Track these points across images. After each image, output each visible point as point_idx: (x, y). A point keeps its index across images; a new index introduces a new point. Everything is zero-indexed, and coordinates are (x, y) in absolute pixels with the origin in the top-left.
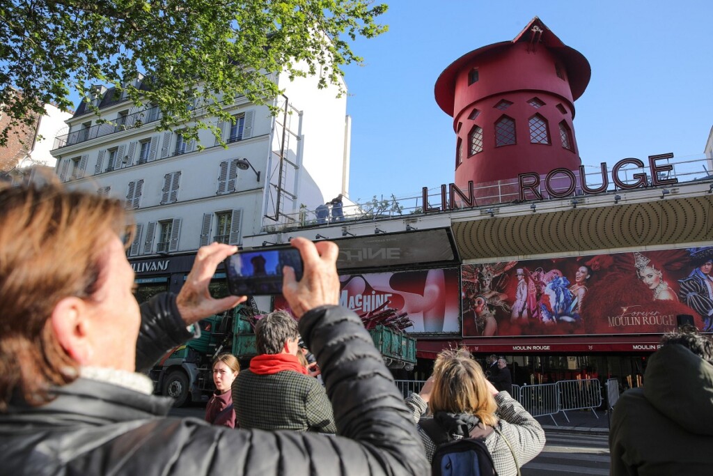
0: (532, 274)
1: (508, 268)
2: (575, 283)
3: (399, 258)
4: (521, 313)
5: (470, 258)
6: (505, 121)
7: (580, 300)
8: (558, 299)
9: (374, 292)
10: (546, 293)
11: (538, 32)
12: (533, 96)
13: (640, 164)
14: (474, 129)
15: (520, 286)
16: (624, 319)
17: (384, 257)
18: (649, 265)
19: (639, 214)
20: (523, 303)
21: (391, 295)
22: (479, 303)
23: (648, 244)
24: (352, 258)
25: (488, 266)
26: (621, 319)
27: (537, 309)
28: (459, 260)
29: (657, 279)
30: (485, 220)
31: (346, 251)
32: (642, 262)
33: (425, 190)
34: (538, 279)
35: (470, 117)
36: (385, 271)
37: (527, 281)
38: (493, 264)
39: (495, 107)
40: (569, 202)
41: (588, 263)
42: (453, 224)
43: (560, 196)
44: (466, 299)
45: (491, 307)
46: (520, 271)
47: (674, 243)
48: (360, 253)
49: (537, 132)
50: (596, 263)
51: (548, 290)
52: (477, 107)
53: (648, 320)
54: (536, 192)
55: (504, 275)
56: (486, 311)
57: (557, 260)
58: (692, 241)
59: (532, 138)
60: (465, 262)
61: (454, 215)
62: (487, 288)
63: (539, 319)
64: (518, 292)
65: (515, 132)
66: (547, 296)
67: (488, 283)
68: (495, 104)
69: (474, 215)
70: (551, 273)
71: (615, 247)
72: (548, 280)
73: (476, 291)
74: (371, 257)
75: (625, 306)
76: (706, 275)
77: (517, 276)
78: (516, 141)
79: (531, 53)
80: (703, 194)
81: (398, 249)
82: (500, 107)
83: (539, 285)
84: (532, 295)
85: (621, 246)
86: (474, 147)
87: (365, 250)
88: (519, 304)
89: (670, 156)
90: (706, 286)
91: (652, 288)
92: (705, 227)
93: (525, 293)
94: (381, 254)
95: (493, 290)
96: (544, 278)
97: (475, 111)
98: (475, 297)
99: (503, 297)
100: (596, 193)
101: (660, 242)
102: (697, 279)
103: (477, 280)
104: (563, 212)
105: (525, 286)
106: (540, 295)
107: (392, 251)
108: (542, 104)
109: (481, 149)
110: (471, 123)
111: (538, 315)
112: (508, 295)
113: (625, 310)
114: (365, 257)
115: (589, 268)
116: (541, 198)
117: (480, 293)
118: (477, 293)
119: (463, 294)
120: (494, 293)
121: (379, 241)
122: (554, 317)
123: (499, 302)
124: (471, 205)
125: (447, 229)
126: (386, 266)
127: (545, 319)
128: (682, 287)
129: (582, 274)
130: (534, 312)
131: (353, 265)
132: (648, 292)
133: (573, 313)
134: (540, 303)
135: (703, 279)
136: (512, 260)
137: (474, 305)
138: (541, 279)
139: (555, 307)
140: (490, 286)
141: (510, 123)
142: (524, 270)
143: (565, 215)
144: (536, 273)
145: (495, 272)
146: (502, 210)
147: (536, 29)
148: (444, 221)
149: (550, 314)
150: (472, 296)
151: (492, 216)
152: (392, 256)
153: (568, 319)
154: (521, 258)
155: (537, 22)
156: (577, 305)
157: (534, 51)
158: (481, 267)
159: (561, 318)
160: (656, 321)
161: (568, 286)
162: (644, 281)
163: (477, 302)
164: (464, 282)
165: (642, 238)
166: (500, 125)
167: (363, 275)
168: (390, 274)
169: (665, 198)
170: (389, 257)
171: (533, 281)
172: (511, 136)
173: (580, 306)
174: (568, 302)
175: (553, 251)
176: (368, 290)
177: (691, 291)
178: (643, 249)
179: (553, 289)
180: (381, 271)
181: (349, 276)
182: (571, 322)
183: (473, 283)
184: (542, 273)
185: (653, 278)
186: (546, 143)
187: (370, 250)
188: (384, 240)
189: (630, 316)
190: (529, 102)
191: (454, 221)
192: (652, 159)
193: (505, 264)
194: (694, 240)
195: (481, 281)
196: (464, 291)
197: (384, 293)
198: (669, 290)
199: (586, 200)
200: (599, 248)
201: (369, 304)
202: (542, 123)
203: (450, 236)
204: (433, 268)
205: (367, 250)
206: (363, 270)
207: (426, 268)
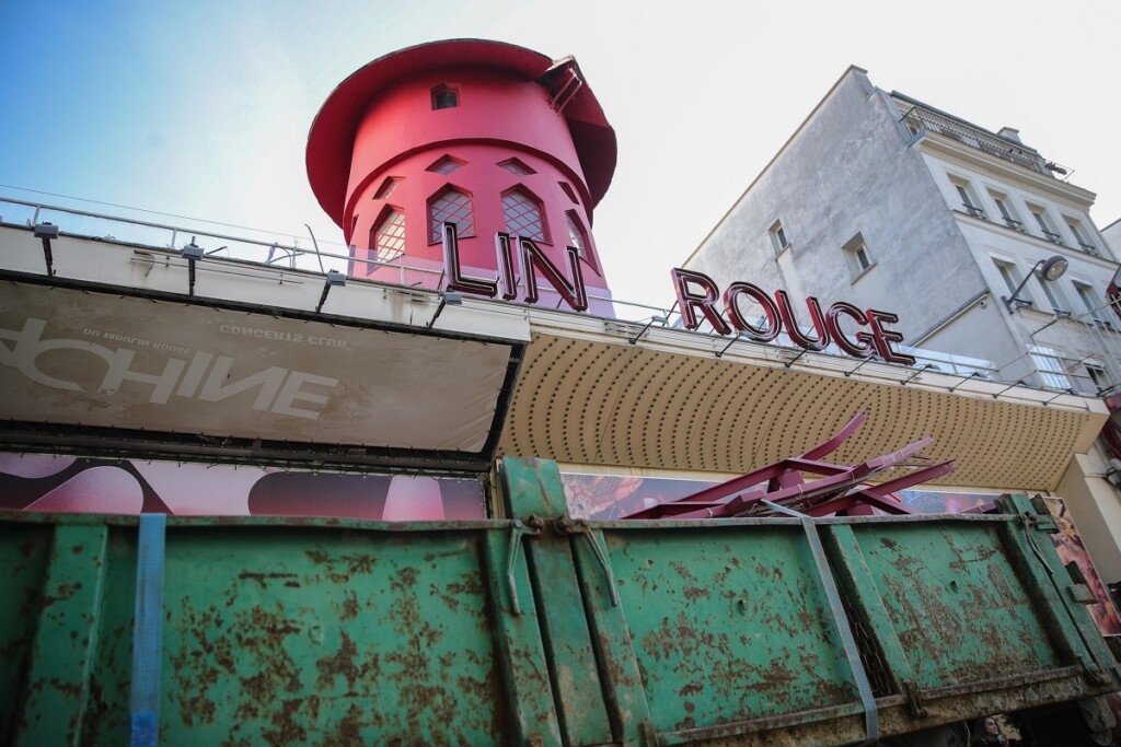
1: (622, 492)
3: (314, 415)
6: (520, 198)
11: (576, 80)
14: (449, 191)
17: (261, 401)
24: (125, 386)
28: (490, 459)
30: (618, 346)
31: (114, 346)
36: (234, 461)
39: (500, 165)
40: (778, 354)
42: (536, 337)
46: (650, 503)
48: (174, 367)
55: (614, 511)
61: (535, 316)
69: (588, 328)
74: (214, 392)
81: (333, 382)
82: (510, 170)
87: (202, 359)
89: (894, 318)
94: (256, 390)
97: (447, 159)
107: (306, 386)
110: (437, 181)
114: (187, 390)
121: (279, 336)
124: (575, 300)
125: (518, 348)
126: (246, 442)
141: (532, 206)
143: (770, 380)
145: (594, 501)
147: (573, 73)
148: (511, 324)
152: (298, 404)
155: (573, 64)
166: (509, 201)
167: (137, 463)
169: (908, 384)
170: (283, 408)
180: (215, 460)
181: (70, 459)
187: (224, 365)
188: (298, 338)
190: (558, 186)
191: (535, 329)
193: (615, 482)
203: (512, 370)
204: (405, 470)
205: (213, 363)
206: (146, 444)
207: (385, 468)
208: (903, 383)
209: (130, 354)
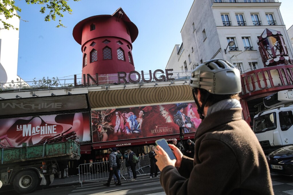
0: (122, 114)
1: (112, 112)
2: (139, 117)
3: (61, 107)
4: (118, 131)
5: (95, 108)
6: (107, 49)
7: (141, 124)
8: (132, 124)
9: (46, 125)
10: (128, 122)
11: (121, 14)
12: (118, 40)
13: (163, 72)
14: (93, 50)
15: (117, 119)
16: (156, 131)
17: (53, 107)
18: (164, 110)
19: (162, 91)
20: (118, 126)
21: (56, 126)
22: (100, 127)
23: (163, 102)
24: (35, 108)
25: (103, 111)
26: (155, 130)
27: (124, 128)
28: (89, 109)
29: (167, 115)
30: (104, 91)
31: (32, 104)
32: (162, 109)
33: (75, 76)
34: (124, 116)
35: (91, 45)
36: (53, 114)
37: (120, 117)
38: (106, 110)
39: (103, 42)
40: (138, 85)
41: (143, 109)
42: (89, 92)
43: (134, 82)
44: (94, 126)
45: (105, 129)
46: (117, 113)
47: (172, 102)
48: (40, 105)
49: (120, 55)
50: (146, 109)
51: (128, 121)
52: (95, 41)
53: (164, 130)
54: (125, 80)
55: (110, 115)
56: (103, 131)
57: (132, 108)
58: (177, 101)
59: (118, 57)
60: (92, 109)
61: (89, 88)
62: (103, 120)
63: (125, 132)
64: (116, 122)
65: (112, 54)
66: (128, 123)
67: (103, 118)
68: (103, 41)
69: (98, 89)
70: (129, 114)
71: (153, 103)
72: (128, 116)
73: (98, 122)
74: (46, 107)
75: (157, 125)
76: (181, 113)
77: (116, 115)
78: (112, 58)
79: (118, 22)
80: (182, 85)
81: (61, 103)
82: (105, 43)
83: (125, 118)
84: (122, 123)
85: (155, 102)
86: (93, 59)
88: (117, 127)
89: (172, 70)
90: (182, 117)
91: (165, 118)
92: (181, 96)
93: (119, 122)
94: (51, 106)
95: (105, 121)
96: (127, 115)
97: (93, 43)
98: (98, 125)
99: (110, 124)
100: (148, 82)
101: (167, 101)
102: (179, 115)
103: (98, 117)
104: (136, 89)
105: (119, 119)
106: (125, 123)
107: (57, 104)
108: (122, 44)
109: (96, 60)
110: (92, 48)
111: (125, 131)
112: (112, 123)
113: (157, 127)
114: (42, 107)
115: (144, 111)
116: (127, 83)
117: (100, 123)
118: (99, 123)
119: (92, 124)
120: (106, 122)
122: (131, 131)
123: (108, 126)
124: (97, 84)
125: (86, 94)
126: (53, 112)
127: (128, 132)
128: (175, 118)
129: (141, 114)
130: (123, 130)
131: (35, 111)
132: (164, 120)
133: (138, 129)
134: (125, 126)
135: (181, 114)
136: (114, 108)
137: (97, 128)
138: (126, 116)
139: (131, 127)
140: (104, 120)
141: (109, 50)
142: (119, 112)
143: (136, 90)
144: (123, 114)
145: (106, 114)
146: (111, 87)
147: (120, 12)
148: (84, 91)
149: (130, 130)
150: (96, 124)
151: (107, 89)
152: (57, 107)
153: (137, 132)
154: (117, 107)
155: (121, 10)
156: (139, 126)
157: (119, 21)
158: (100, 111)
159: (134, 132)
160: (167, 130)
161: (136, 119)
162: (163, 116)
163: (98, 127)
164: (92, 118)
165: (162, 100)
166: (105, 50)
167: (40, 116)
168: (56, 115)
169: (171, 85)
170: (56, 107)
171: (123, 117)
172: (110, 55)
173: (141, 126)
174: (136, 125)
175: (130, 105)
176: (43, 124)
177: (177, 119)
178: (162, 104)
179: (130, 120)
180: (50, 114)
181: (32, 117)
182: (138, 133)
183: (97, 119)
184: (126, 114)
185: (166, 115)
186: (123, 60)
187: (46, 104)
188: (54, 99)
189: (158, 129)
190: (117, 42)
191: (89, 91)
192: (167, 70)
193: (111, 110)
194: (178, 101)
195: (100, 118)
196: (93, 122)
197: (52, 125)
198: (171, 119)
199: (144, 84)
200: (147, 103)
201: (44, 130)
202: (122, 52)
203: (87, 97)
204: (77, 112)
205: (44, 104)
206: (40, 114)
207: (74, 112)
208: (170, 85)
209: (34, 105)
